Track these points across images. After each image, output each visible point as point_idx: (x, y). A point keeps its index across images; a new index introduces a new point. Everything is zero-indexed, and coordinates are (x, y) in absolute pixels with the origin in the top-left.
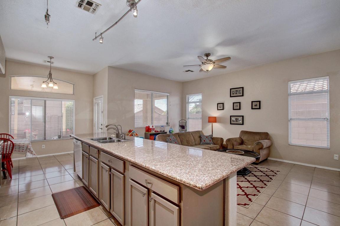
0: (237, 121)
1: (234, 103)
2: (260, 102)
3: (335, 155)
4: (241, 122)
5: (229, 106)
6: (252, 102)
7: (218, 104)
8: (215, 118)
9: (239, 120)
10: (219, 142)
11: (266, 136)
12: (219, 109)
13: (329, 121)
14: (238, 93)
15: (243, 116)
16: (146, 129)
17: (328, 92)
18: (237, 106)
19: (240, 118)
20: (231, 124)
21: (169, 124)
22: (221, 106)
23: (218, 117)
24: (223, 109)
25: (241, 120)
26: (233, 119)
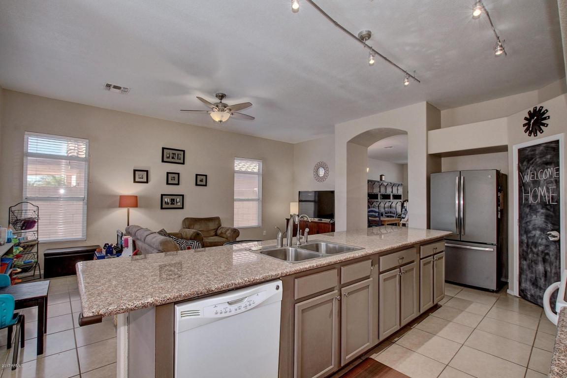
1: (168, 173)
2: (206, 176)
6: (197, 175)
7: (135, 171)
8: (136, 197)
14: (176, 158)
15: (183, 196)
20: (162, 208)
24: (147, 182)
26: (166, 201)
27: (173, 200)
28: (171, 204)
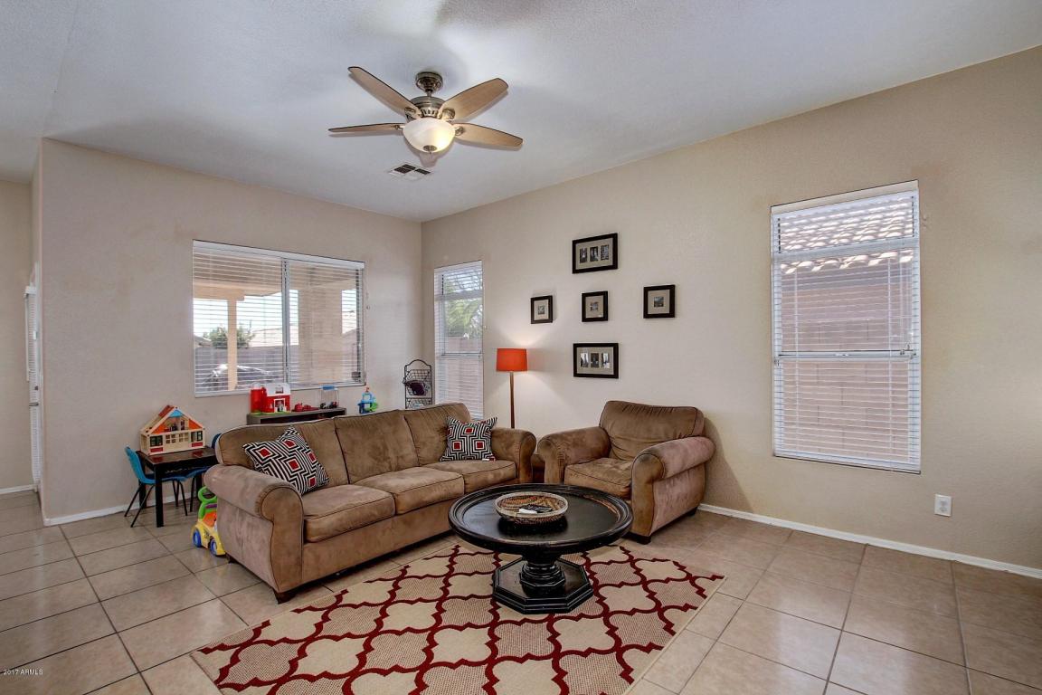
0: (597, 366)
1: (585, 296)
2: (672, 288)
3: (940, 497)
4: (608, 368)
5: (568, 307)
6: (647, 290)
7: (533, 300)
8: (523, 352)
9: (603, 362)
10: (516, 450)
11: (691, 422)
12: (536, 319)
13: (919, 360)
14: (599, 258)
15: (615, 346)
16: (252, 399)
17: (914, 248)
18: (597, 307)
19: (607, 354)
20: (576, 375)
21: (365, 376)
22: (543, 308)
23: (531, 350)
24: (550, 320)
25: (608, 361)
26: (583, 358)
27: (595, 357)
28: (592, 366)
